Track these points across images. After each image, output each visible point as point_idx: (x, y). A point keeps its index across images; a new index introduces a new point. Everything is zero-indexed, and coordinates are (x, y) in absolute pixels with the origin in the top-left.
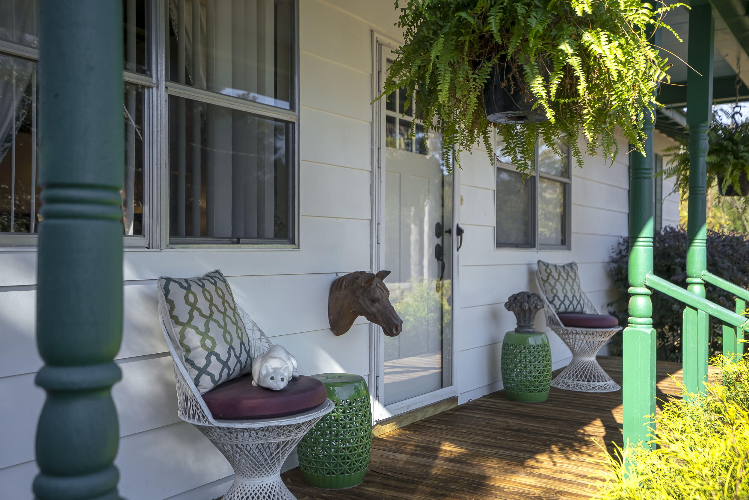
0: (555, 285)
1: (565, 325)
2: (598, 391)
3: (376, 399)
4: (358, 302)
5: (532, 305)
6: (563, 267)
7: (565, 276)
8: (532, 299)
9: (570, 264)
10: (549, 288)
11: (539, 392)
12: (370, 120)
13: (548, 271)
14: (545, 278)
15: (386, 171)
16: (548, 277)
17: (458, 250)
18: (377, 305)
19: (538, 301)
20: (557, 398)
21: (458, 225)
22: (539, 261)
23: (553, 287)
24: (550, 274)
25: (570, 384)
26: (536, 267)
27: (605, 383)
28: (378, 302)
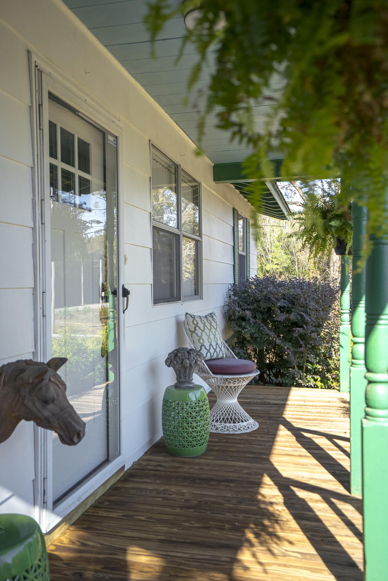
0: (202, 335)
1: (214, 373)
2: (244, 432)
3: (44, 507)
4: (23, 403)
5: (192, 361)
6: (206, 316)
7: (208, 325)
8: (192, 355)
9: (211, 314)
10: (196, 338)
11: (200, 445)
12: (31, 164)
13: (195, 322)
14: (193, 330)
15: (51, 228)
16: (195, 328)
17: (124, 313)
18: (51, 406)
19: (198, 356)
20: (214, 446)
21: (123, 286)
22: (187, 314)
23: (200, 338)
24: (196, 325)
25: (219, 426)
26: (183, 318)
27: (247, 422)
28: (53, 402)
